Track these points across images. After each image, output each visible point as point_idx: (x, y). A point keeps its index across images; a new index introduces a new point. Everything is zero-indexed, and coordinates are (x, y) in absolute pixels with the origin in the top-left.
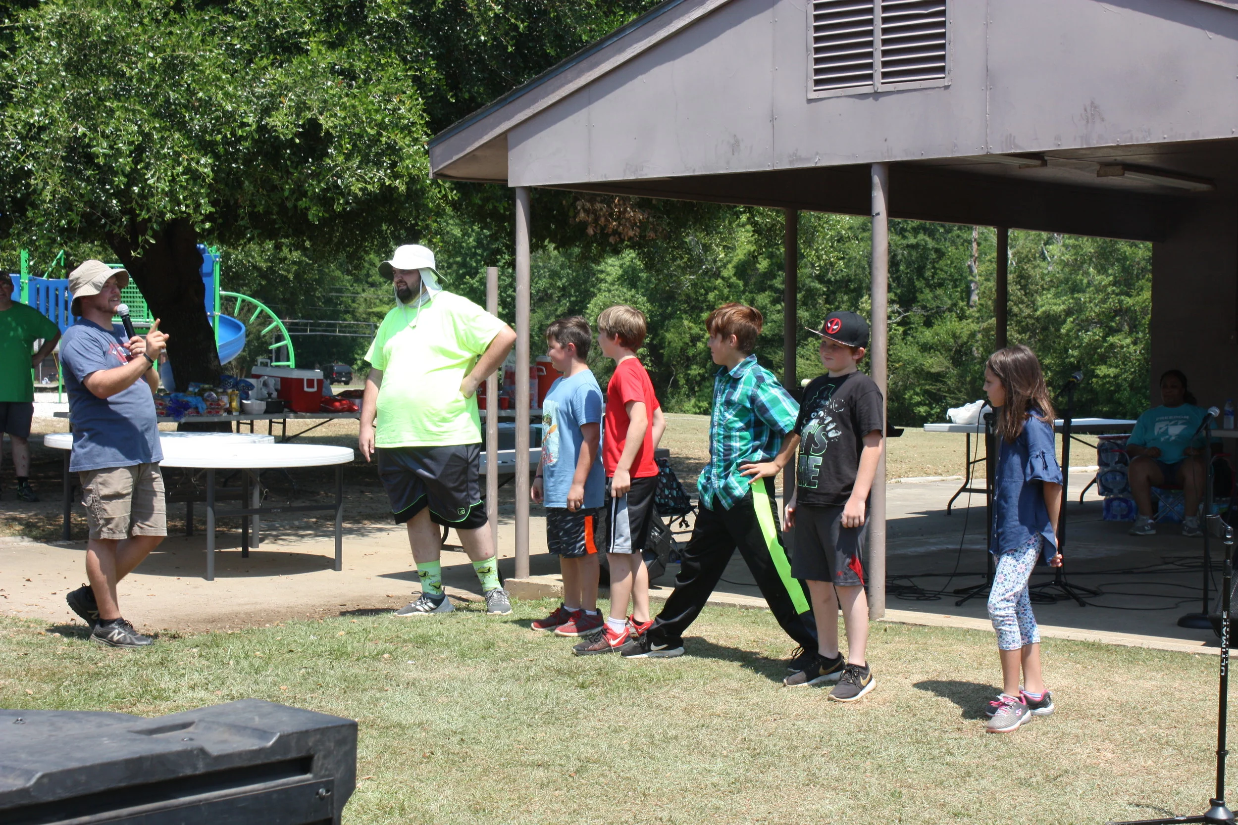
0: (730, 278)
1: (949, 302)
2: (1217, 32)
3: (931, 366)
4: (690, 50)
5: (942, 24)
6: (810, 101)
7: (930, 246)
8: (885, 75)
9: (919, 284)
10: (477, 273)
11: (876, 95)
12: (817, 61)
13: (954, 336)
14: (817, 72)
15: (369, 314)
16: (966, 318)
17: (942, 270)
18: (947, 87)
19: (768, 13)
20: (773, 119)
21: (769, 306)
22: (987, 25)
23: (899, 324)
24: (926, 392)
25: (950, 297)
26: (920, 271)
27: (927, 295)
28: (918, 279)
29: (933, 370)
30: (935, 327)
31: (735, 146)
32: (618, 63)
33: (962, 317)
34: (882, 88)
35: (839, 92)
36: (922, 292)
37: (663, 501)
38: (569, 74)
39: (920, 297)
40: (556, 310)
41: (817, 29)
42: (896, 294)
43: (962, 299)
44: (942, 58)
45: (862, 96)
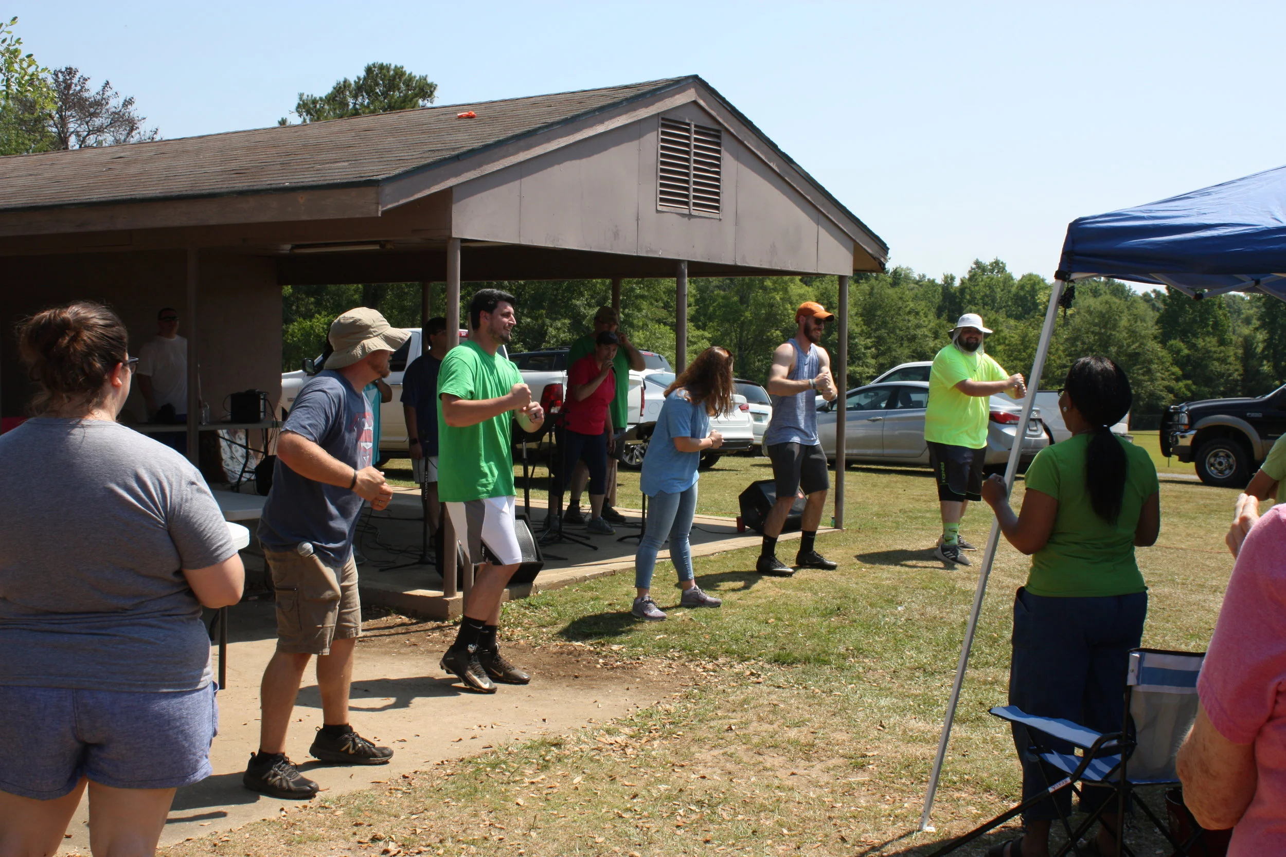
5: (718, 180)
6: (658, 211)
8: (695, 204)
11: (690, 216)
12: (661, 185)
14: (662, 192)
18: (720, 220)
19: (635, 143)
20: (638, 220)
31: (616, 234)
32: (548, 150)
34: (693, 212)
35: (672, 209)
38: (510, 148)
41: (662, 163)
44: (718, 201)
45: (683, 215)
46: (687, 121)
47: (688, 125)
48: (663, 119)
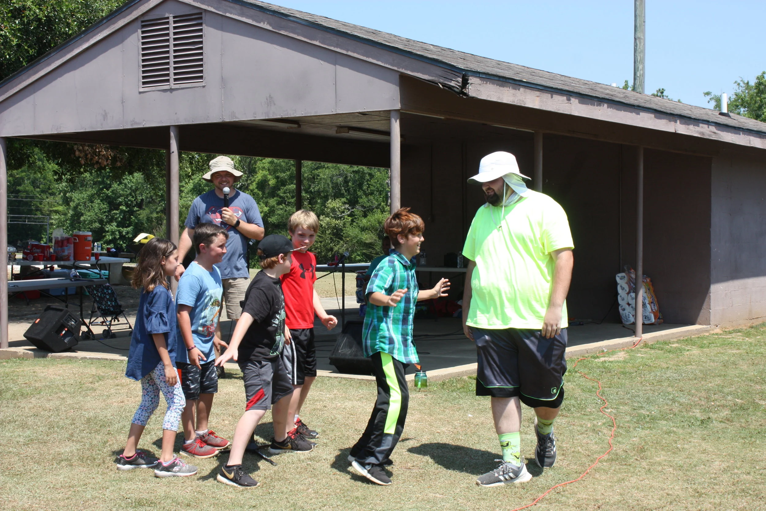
0: (253, 190)
1: (376, 203)
2: (325, 61)
3: (366, 239)
4: (83, 65)
5: (201, 54)
6: (140, 93)
7: (366, 172)
8: (175, 80)
9: (359, 193)
10: (110, 187)
11: (171, 90)
12: (144, 72)
13: (380, 223)
14: (144, 77)
15: (51, 211)
16: (385, 212)
17: (372, 185)
18: (204, 87)
19: (120, 46)
20: (123, 102)
21: (276, 206)
22: (222, 55)
23: (349, 216)
24: (364, 254)
25: (377, 200)
26: (360, 186)
27: (363, 200)
28: (359, 191)
29: (367, 242)
30: (368, 217)
31: (105, 116)
32: (48, 71)
33: (383, 211)
34: (174, 87)
35: (154, 88)
36: (361, 198)
37: (107, 308)
38: (23, 77)
39: (360, 201)
40: (157, 208)
41: (144, 55)
42: (347, 199)
43: (384, 202)
44: (201, 71)
45: (165, 91)
46: (167, 16)
47: (168, 18)
48: (142, 22)
